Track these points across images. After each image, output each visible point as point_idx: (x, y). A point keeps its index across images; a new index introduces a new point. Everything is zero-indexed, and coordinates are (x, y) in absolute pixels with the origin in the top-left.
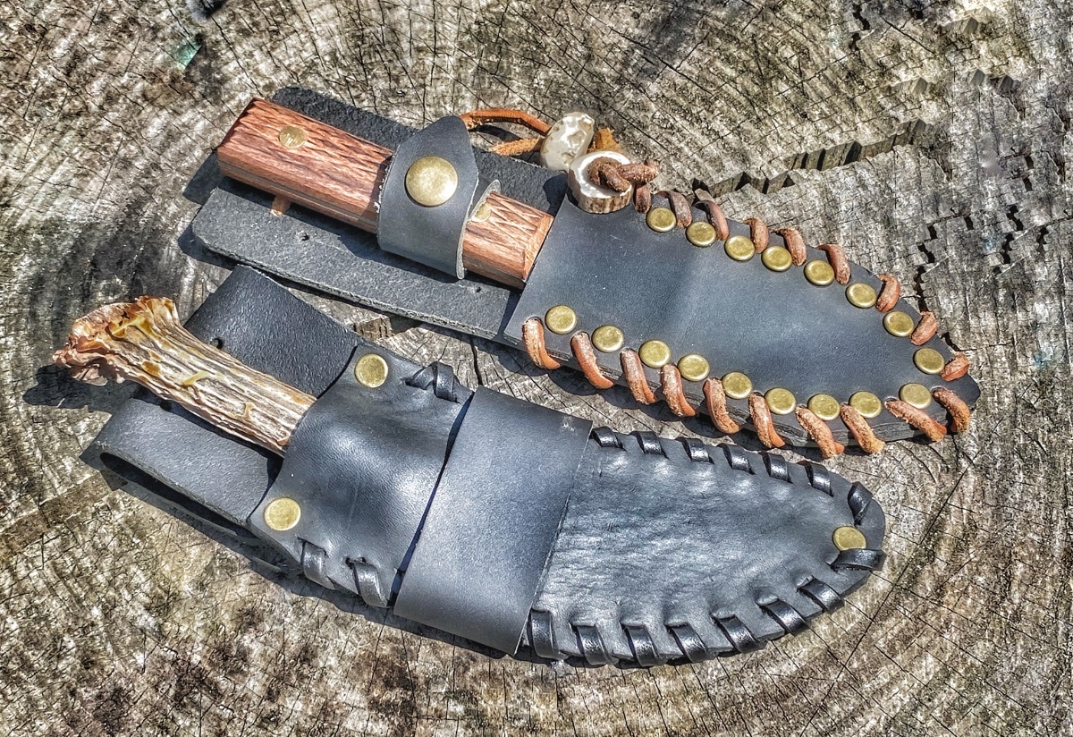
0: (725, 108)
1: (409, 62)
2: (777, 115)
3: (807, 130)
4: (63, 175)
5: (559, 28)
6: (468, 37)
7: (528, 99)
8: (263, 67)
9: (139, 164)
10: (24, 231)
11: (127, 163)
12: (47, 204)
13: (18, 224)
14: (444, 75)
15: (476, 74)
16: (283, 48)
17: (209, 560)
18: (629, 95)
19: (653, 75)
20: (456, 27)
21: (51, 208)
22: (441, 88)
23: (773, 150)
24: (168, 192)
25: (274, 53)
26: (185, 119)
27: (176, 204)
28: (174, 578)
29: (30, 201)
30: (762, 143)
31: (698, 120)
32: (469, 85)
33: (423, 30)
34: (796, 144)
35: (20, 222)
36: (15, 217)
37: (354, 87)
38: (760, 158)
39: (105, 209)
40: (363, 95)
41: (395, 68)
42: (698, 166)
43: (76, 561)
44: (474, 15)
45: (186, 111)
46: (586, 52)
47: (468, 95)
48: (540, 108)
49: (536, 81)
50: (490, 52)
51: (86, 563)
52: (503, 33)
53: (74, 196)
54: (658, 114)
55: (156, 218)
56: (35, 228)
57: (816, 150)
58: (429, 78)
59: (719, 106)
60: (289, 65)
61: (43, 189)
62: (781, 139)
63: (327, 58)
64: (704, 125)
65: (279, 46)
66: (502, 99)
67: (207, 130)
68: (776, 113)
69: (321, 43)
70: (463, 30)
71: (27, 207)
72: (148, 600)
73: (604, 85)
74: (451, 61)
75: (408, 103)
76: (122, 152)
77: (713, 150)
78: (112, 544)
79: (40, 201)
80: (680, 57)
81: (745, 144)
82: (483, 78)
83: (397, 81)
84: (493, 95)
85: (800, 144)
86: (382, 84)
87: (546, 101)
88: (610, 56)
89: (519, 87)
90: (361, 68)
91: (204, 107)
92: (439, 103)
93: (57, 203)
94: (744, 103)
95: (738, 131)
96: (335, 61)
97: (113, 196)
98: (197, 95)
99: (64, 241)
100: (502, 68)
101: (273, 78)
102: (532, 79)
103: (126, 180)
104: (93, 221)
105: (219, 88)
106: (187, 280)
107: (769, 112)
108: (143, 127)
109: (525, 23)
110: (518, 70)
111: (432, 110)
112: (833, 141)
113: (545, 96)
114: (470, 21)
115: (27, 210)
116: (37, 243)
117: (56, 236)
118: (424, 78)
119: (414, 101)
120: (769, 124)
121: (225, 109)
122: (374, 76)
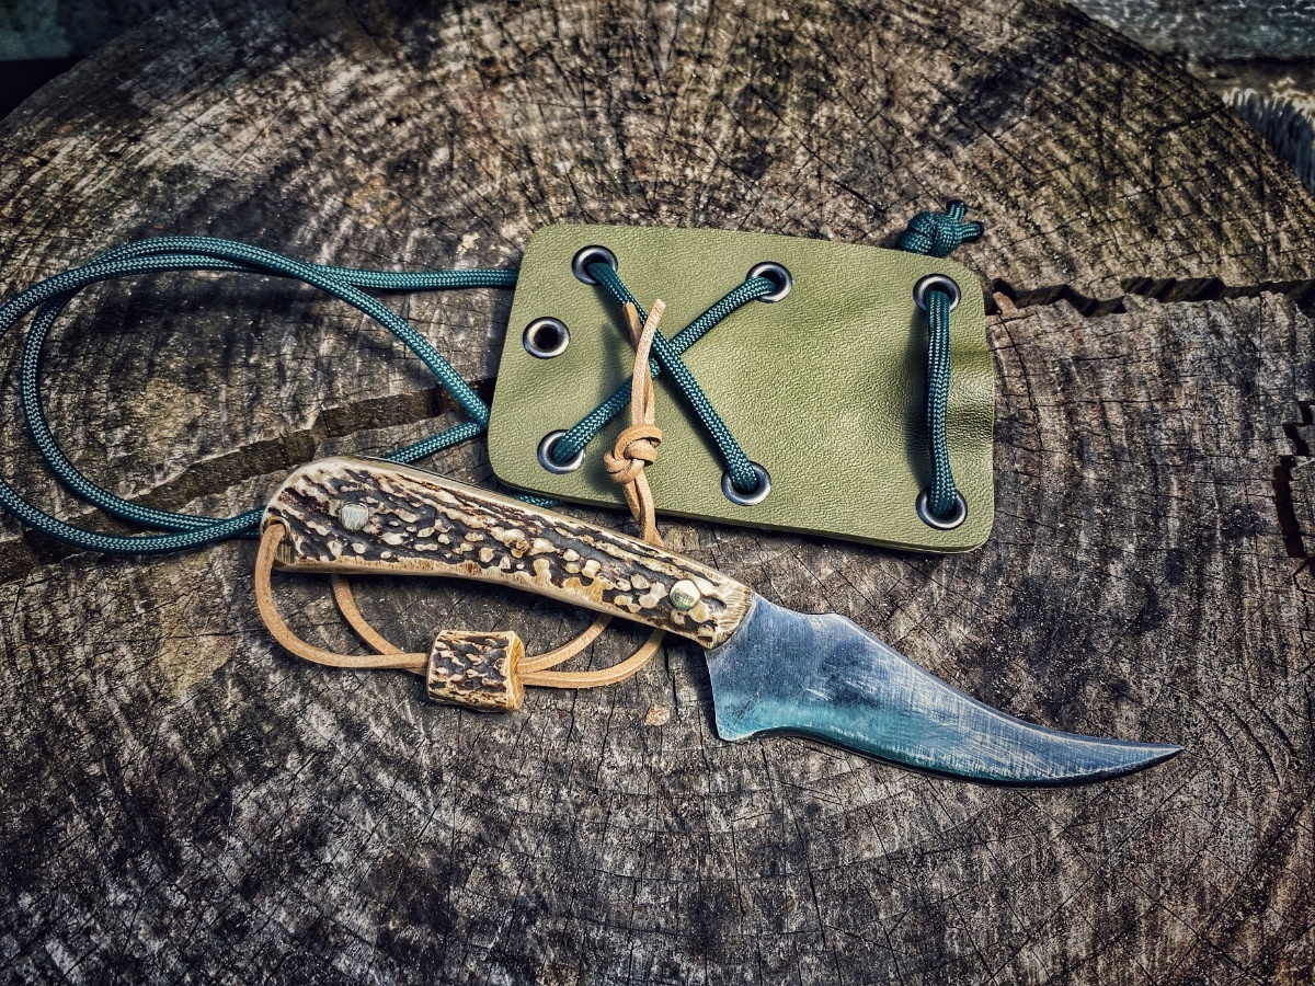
0: (1052, 199)
1: (664, 65)
2: (1118, 223)
3: (1155, 249)
4: (215, 117)
5: (857, 62)
6: (742, 50)
7: (801, 137)
8: (488, 39)
9: (306, 121)
10: (144, 173)
11: (292, 117)
12: (184, 146)
13: (141, 164)
14: (702, 87)
15: (742, 94)
16: (519, 21)
17: (224, 661)
18: (932, 156)
19: (965, 139)
20: (731, 37)
21: (186, 153)
22: (695, 101)
23: (1109, 264)
24: (329, 160)
25: (506, 26)
26: (377, 79)
27: (334, 176)
28: (170, 676)
29: (165, 140)
30: (1096, 252)
31: (1015, 205)
32: (731, 105)
33: (690, 32)
34: (1138, 265)
35: (144, 162)
36: (141, 155)
37: (590, 81)
38: (1090, 272)
39: (248, 165)
40: (598, 92)
41: (646, 68)
42: (1006, 263)
43: (56, 620)
44: (756, 28)
45: (383, 71)
46: (885, 95)
47: (727, 116)
48: (815, 149)
49: (816, 116)
50: (766, 71)
51: (68, 626)
52: (786, 53)
53: (218, 143)
54: (964, 187)
55: (304, 189)
56: (158, 172)
57: (1164, 277)
58: (683, 88)
59: (1044, 194)
60: (520, 42)
61: (186, 128)
62: (1121, 253)
63: (567, 42)
64: (1022, 213)
65: (514, 19)
66: (769, 128)
67: (399, 97)
68: (1118, 220)
69: (565, 25)
70: (739, 41)
71: (159, 145)
72: (128, 700)
73: (902, 138)
74: (715, 73)
75: (650, 112)
76: (292, 104)
77: (1030, 247)
78: (109, 607)
79: (176, 143)
80: (1003, 127)
81: (1073, 250)
82: (751, 100)
83: (644, 82)
84: (758, 123)
85: (1144, 265)
86: (625, 84)
87: (823, 142)
88: (915, 105)
89: (793, 119)
90: (604, 62)
91: (405, 70)
92: (688, 119)
93: (196, 148)
94: (1077, 198)
95: (1064, 231)
96: (576, 48)
97: (262, 152)
98: (401, 55)
99: (185, 194)
100: (777, 93)
101: (496, 54)
102: (811, 113)
103: (285, 136)
104: (229, 176)
105: (429, 53)
107: (1109, 215)
108: (327, 79)
109: (816, 48)
110: (796, 98)
111: (679, 125)
112: (1188, 271)
113: (823, 136)
114: (749, 33)
115: (158, 150)
116: (154, 190)
117: (179, 186)
118: (677, 86)
119: (658, 111)
120: (1107, 231)
121: (428, 77)
122: (618, 73)
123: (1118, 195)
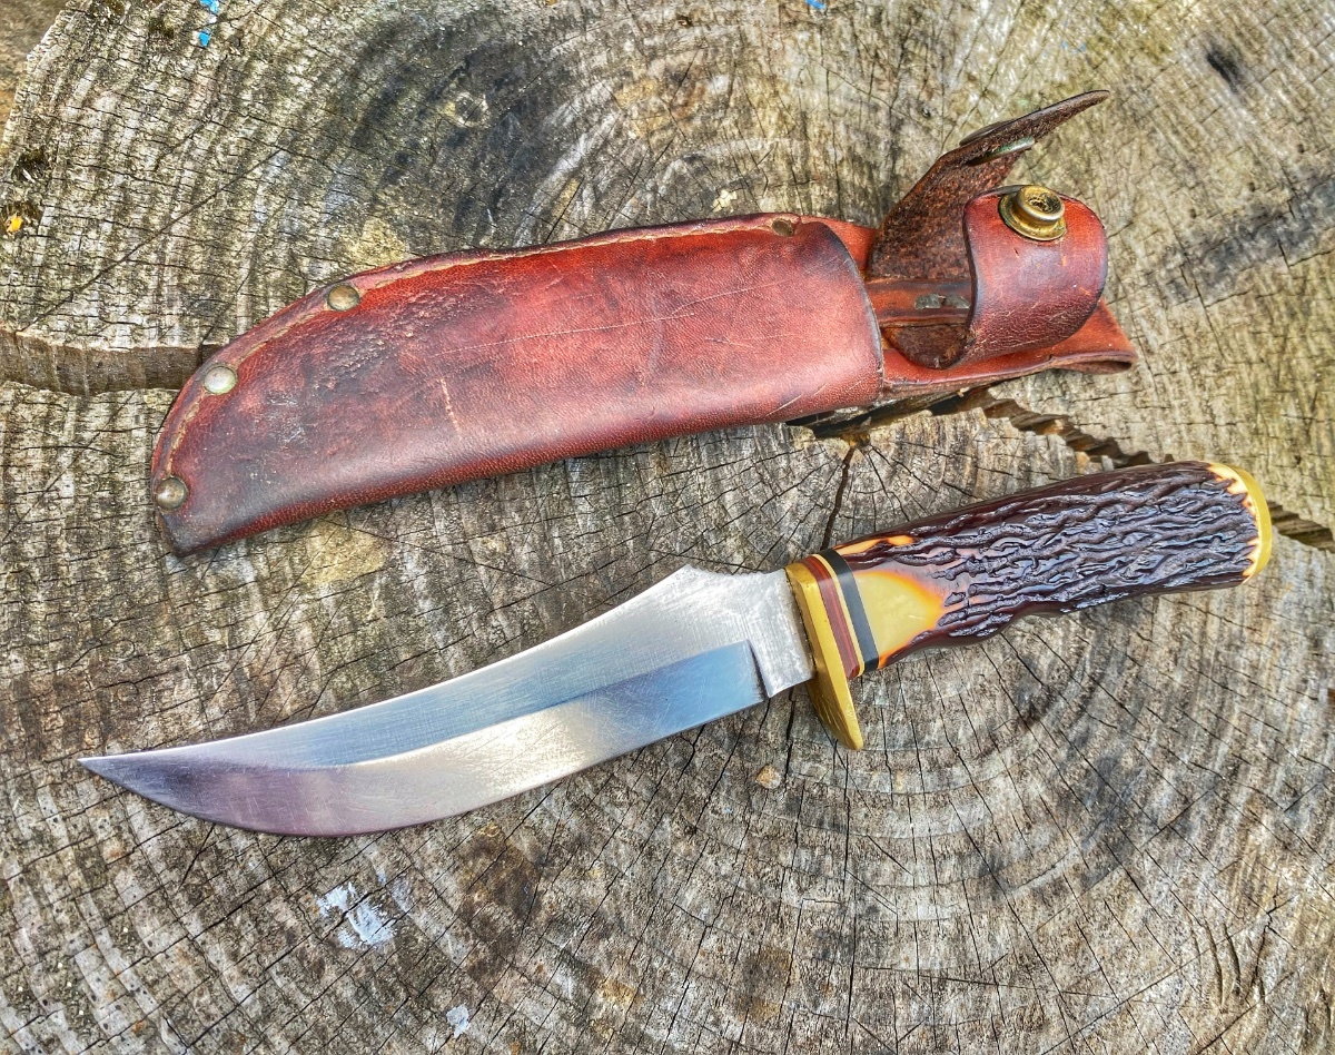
2: (1275, 441)
18: (1151, 301)
19: (1182, 296)
20: (1018, 82)
27: (609, 57)
31: (1202, 385)
33: (984, 58)
34: (1278, 488)
37: (881, 66)
41: (935, 78)
44: (1041, 83)
46: (1129, 215)
54: (1168, 346)
55: (575, 58)
57: (1292, 509)
58: (963, 118)
59: (1229, 384)
62: (1268, 471)
64: (1206, 395)
70: (1024, 92)
74: (994, 115)
80: (1215, 297)
85: (1281, 491)
90: (900, 51)
95: (1232, 429)
96: (877, 20)
106: (566, 165)
107: (1270, 430)
122: (909, 71)
123: (1282, 412)
